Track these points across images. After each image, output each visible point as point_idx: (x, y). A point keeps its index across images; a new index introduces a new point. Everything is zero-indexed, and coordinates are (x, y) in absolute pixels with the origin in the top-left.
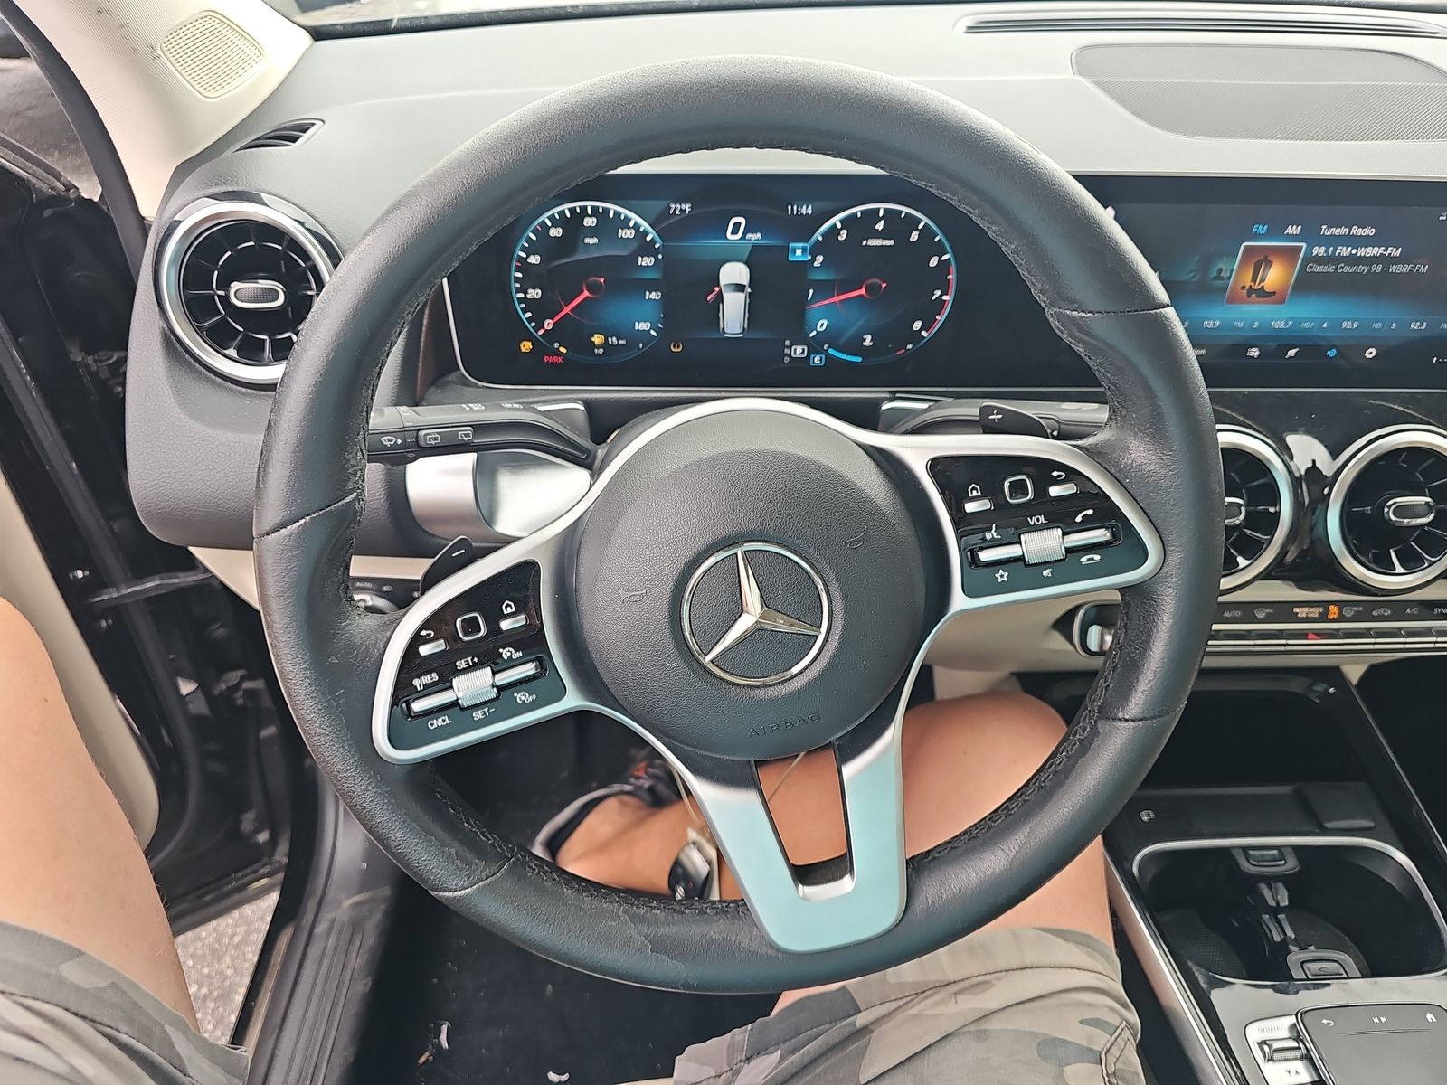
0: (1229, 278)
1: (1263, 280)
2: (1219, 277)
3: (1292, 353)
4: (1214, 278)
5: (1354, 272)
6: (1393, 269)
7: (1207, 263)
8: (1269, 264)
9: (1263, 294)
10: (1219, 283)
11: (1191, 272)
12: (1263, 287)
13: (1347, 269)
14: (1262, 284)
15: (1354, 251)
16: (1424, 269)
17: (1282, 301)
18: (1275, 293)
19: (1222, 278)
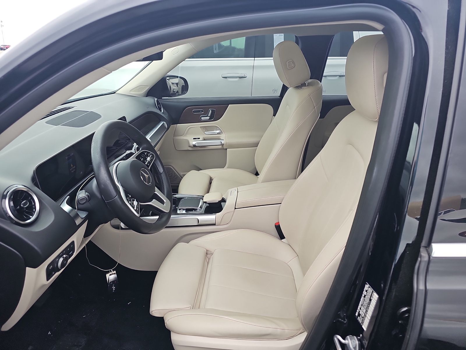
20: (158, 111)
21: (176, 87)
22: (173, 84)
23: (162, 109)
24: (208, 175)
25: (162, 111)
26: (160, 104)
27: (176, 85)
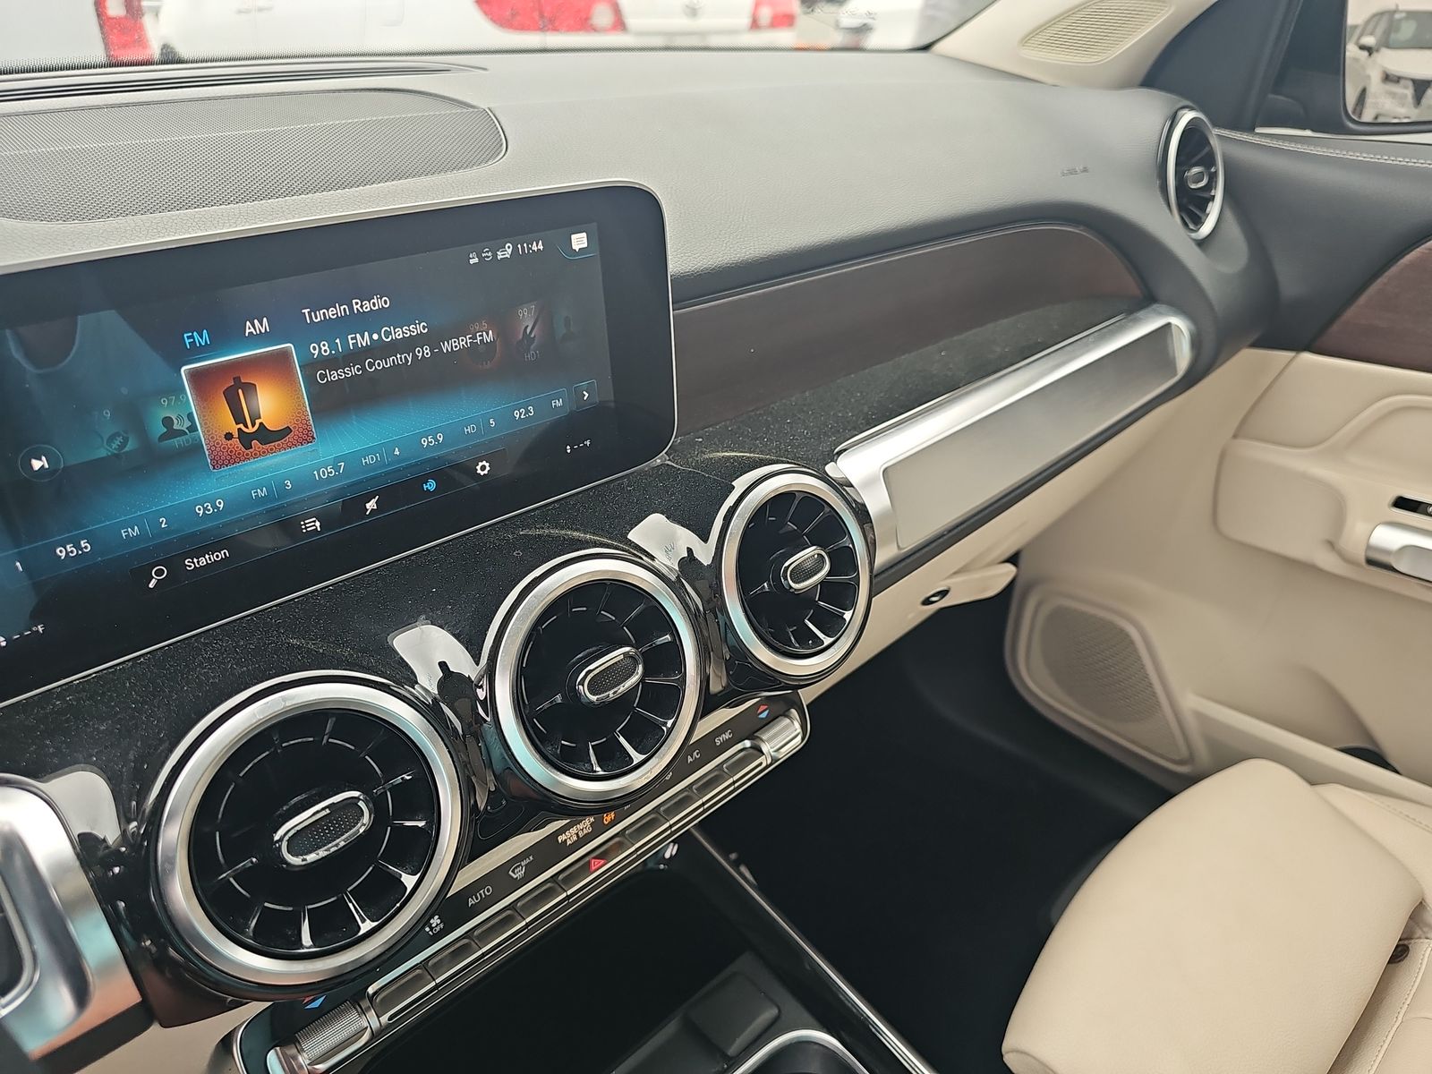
0: (193, 428)
1: (255, 416)
2: (172, 433)
3: (371, 505)
4: (163, 437)
5: (394, 366)
6: (446, 347)
7: (133, 415)
8: (250, 389)
9: (266, 436)
10: (176, 442)
11: (112, 438)
12: (261, 424)
13: (380, 364)
14: (258, 422)
15: (375, 337)
16: (489, 337)
17: (307, 438)
18: (288, 430)
19: (182, 433)
20: (1162, 223)
21: (1401, 99)
22: (1388, 78)
23: (1214, 210)
24: (1423, 893)
25: (1207, 228)
26: (1209, 161)
27: (1409, 92)
